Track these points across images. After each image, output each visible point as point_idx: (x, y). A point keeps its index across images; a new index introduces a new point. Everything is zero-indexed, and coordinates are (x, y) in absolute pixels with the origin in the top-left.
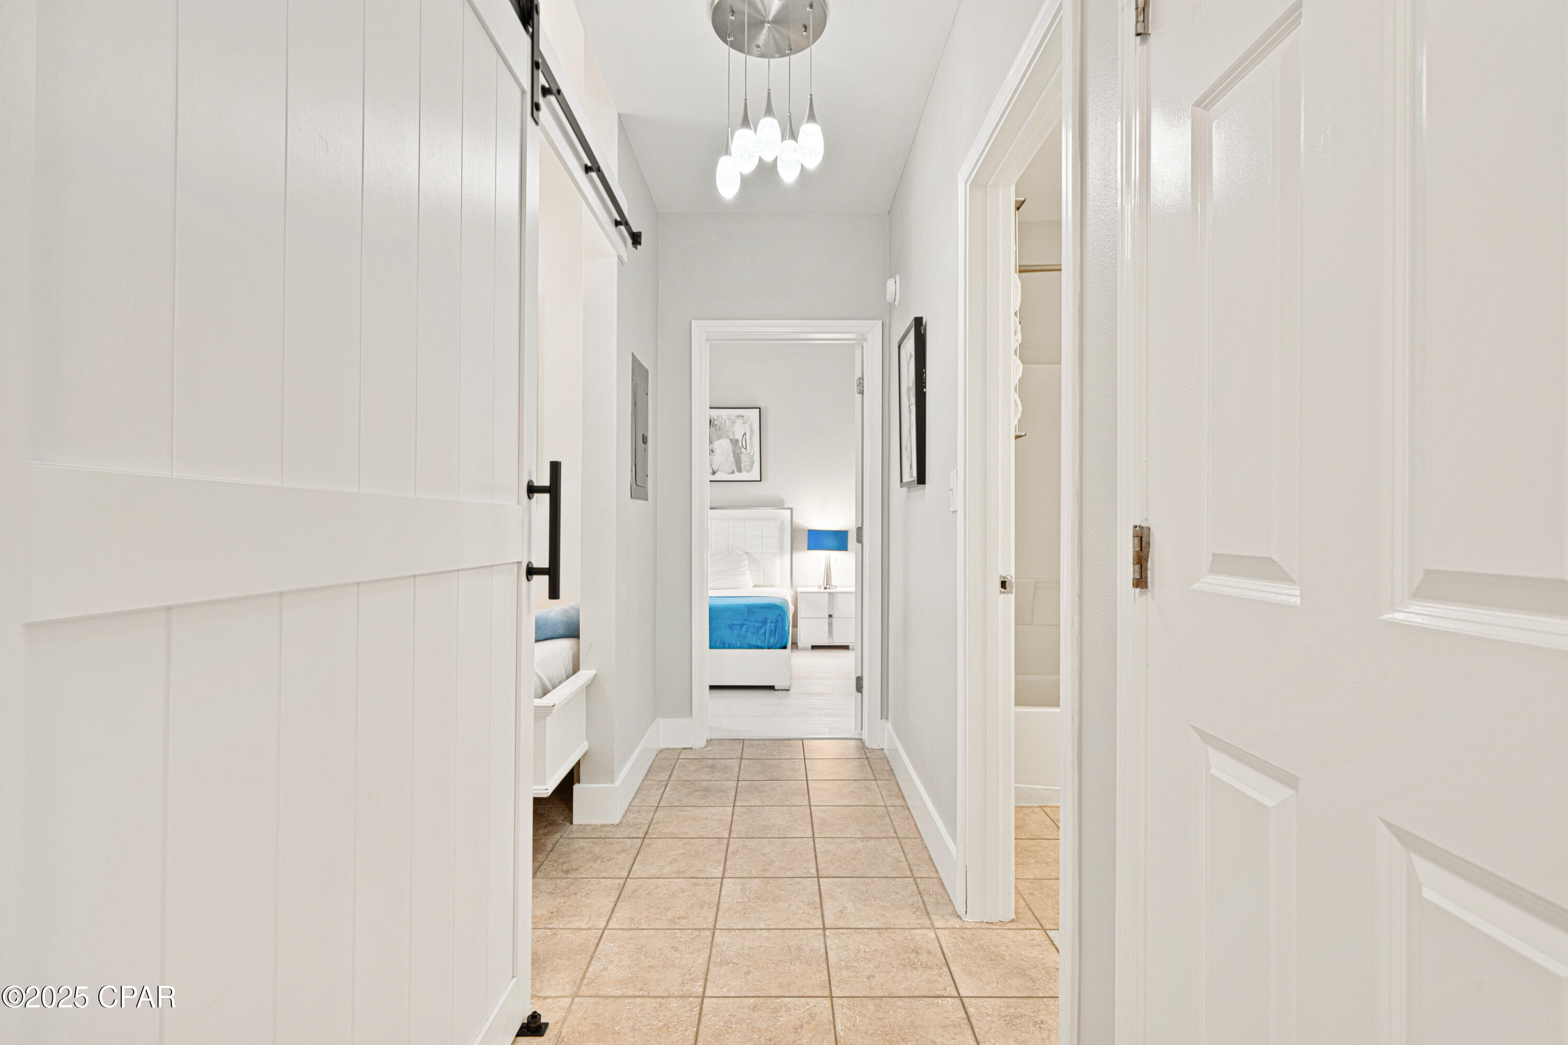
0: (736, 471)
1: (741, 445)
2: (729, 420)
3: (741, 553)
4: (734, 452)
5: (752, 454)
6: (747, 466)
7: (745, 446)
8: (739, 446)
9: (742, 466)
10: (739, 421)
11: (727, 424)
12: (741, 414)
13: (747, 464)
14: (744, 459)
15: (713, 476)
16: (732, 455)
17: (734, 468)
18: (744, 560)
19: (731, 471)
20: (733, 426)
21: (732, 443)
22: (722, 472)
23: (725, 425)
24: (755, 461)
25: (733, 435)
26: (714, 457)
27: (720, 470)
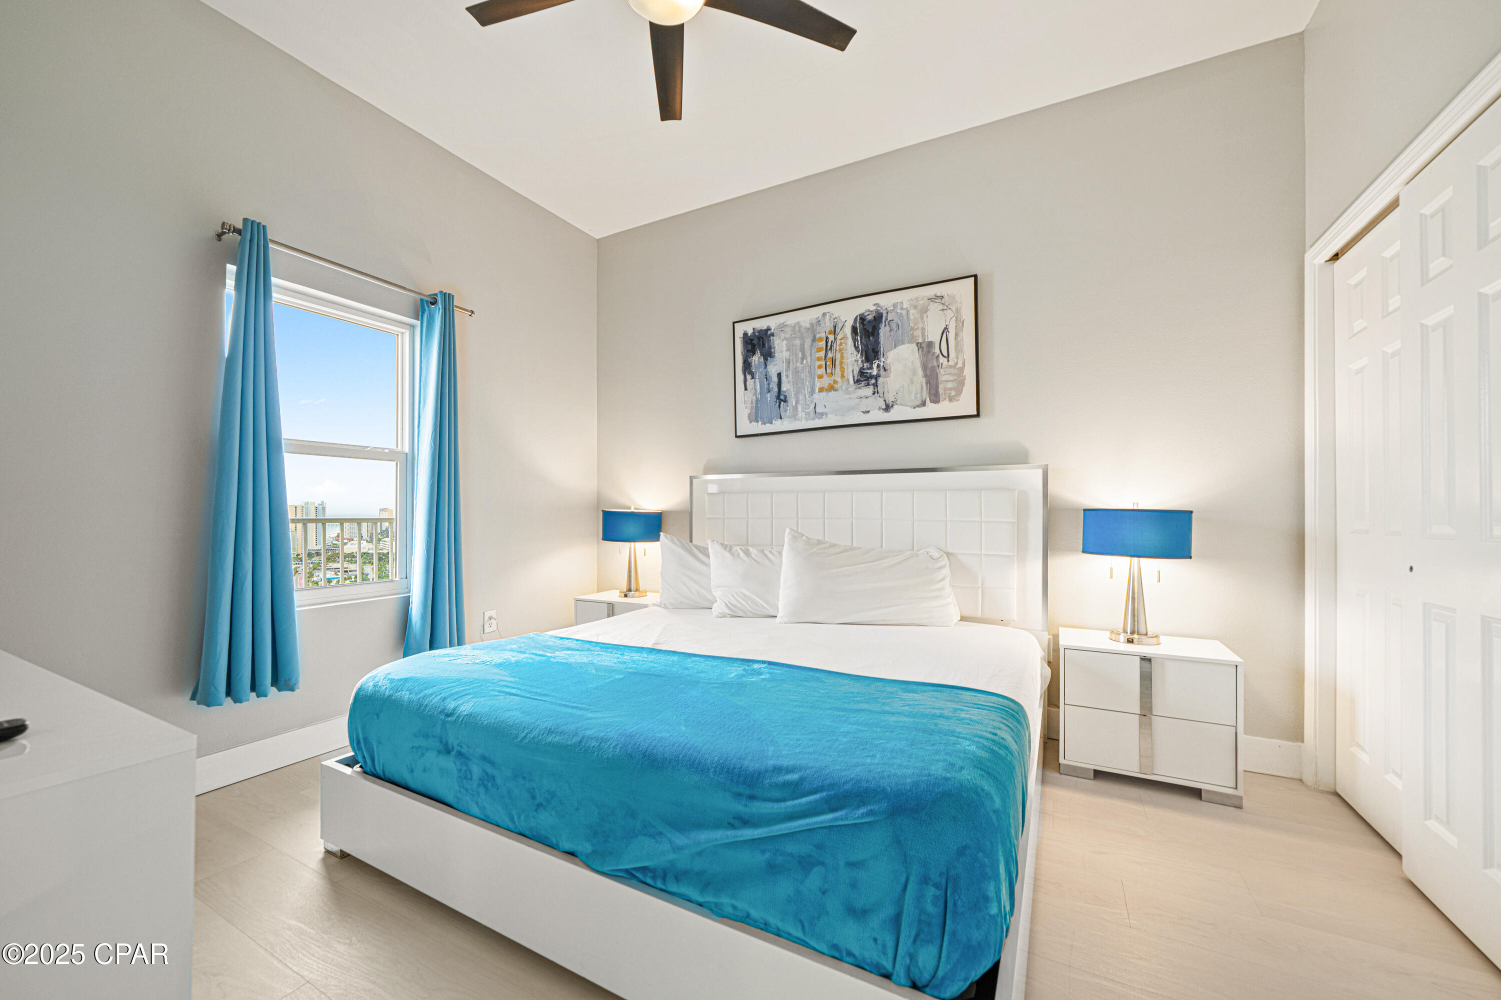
0: (928, 400)
1: (938, 352)
2: (916, 307)
3: (936, 555)
4: (925, 367)
5: (960, 365)
6: (951, 389)
7: (945, 354)
8: (934, 353)
9: (941, 391)
10: (935, 307)
11: (912, 317)
12: (939, 294)
13: (950, 385)
14: (945, 377)
15: (886, 414)
16: (920, 372)
17: (925, 394)
18: (944, 566)
19: (919, 403)
20: (923, 319)
21: (920, 350)
22: (901, 405)
23: (908, 318)
24: (965, 379)
25: (923, 335)
26: (887, 379)
27: (898, 402)
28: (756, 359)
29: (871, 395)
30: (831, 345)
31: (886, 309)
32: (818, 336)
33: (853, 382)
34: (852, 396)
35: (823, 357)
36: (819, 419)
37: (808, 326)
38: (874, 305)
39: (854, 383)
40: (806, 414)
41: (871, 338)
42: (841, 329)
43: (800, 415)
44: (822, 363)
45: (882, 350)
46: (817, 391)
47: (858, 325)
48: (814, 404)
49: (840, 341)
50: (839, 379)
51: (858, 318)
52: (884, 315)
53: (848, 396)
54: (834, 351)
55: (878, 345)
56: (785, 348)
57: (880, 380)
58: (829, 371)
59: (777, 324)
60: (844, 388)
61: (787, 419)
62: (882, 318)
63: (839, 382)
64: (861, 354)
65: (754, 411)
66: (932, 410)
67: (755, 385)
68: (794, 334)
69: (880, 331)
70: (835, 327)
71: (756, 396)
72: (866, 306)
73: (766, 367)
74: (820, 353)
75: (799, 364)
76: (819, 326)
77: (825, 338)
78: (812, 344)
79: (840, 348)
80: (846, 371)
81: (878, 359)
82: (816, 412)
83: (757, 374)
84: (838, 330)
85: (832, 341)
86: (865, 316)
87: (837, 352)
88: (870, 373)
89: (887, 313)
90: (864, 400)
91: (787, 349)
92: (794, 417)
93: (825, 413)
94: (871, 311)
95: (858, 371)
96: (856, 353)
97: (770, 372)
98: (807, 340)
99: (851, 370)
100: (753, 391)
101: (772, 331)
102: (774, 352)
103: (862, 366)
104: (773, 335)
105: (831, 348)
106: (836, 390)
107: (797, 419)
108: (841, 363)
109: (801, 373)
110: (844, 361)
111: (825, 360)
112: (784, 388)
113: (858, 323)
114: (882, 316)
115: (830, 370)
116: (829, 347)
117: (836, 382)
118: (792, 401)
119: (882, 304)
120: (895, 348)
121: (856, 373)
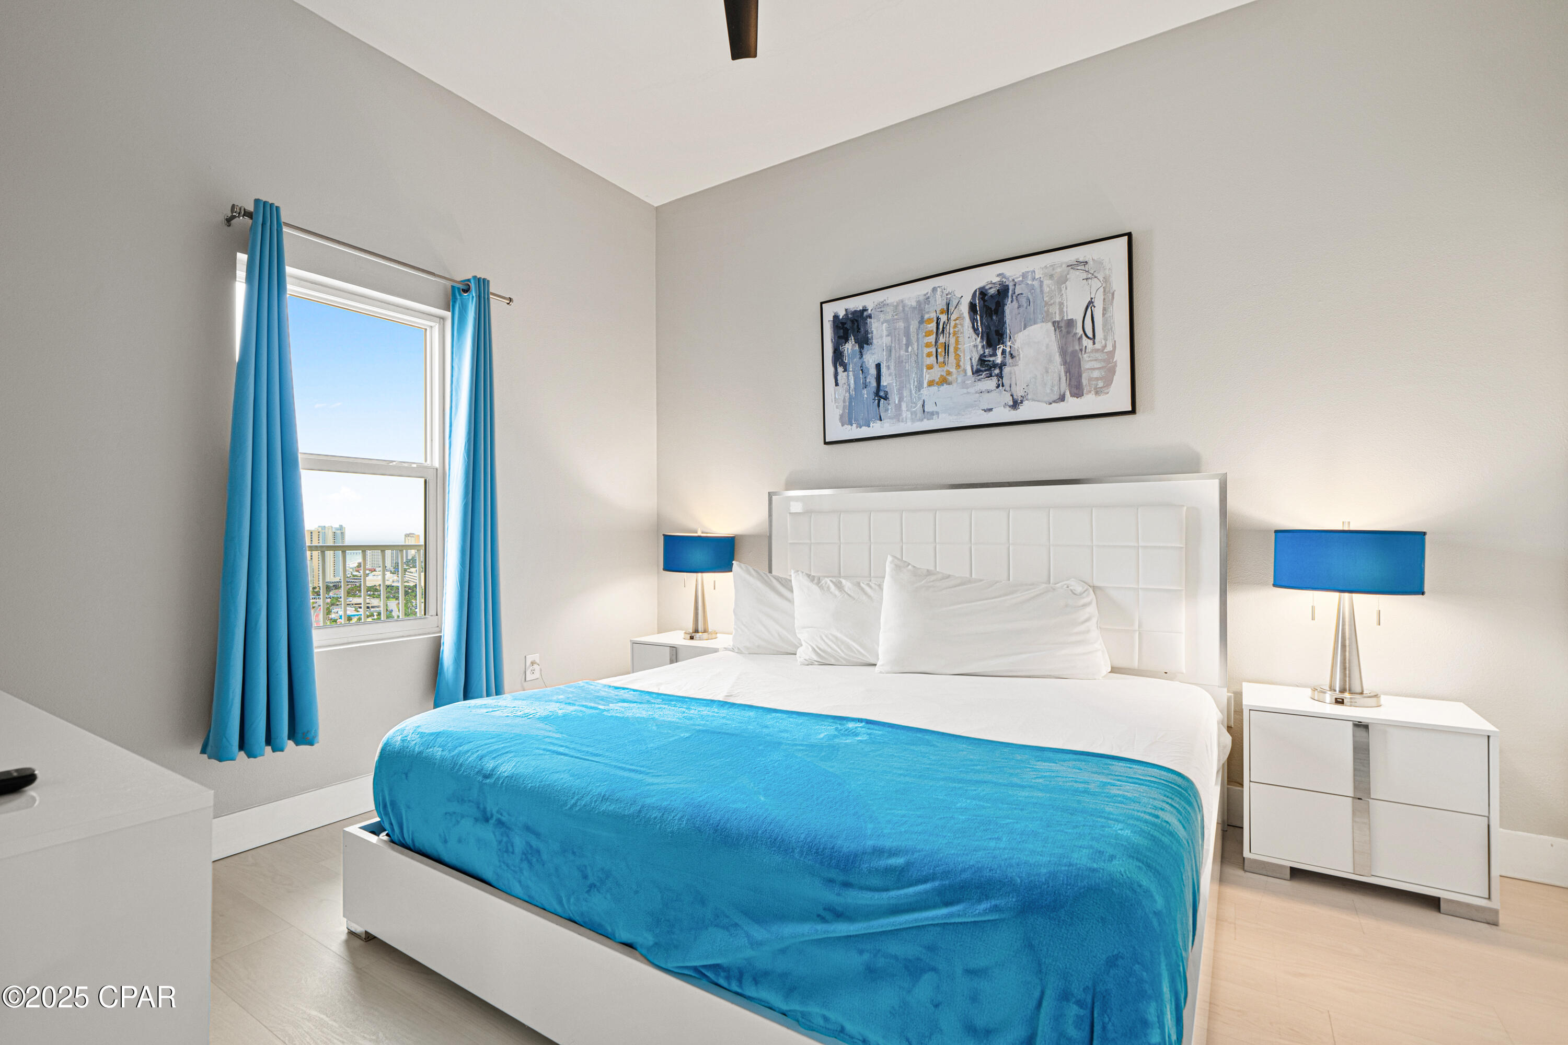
0: (1068, 393)
1: (1081, 332)
2: (1051, 276)
3: (1079, 589)
4: (1063, 352)
5: (1109, 348)
6: (1097, 379)
7: (1090, 335)
8: (1076, 334)
9: (1084, 381)
10: (1076, 276)
11: (1046, 289)
12: (1081, 259)
13: (1096, 374)
14: (1090, 365)
15: (1013, 412)
16: (1057, 359)
17: (1064, 387)
18: (1090, 604)
19: (1056, 397)
20: (1061, 291)
21: (1058, 331)
22: (1033, 400)
23: (1042, 291)
24: (1116, 365)
25: (1061, 311)
26: (1015, 368)
27: (1029, 397)
28: (850, 347)
29: (995, 388)
30: (943, 328)
31: (1013, 280)
32: (926, 316)
33: (971, 374)
34: (969, 390)
35: (934, 343)
36: (928, 419)
37: (914, 304)
38: (998, 275)
39: (973, 374)
40: (912, 414)
41: (994, 318)
42: (956, 307)
43: (904, 416)
44: (931, 350)
45: (1008, 331)
46: (925, 385)
47: (977, 301)
48: (922, 400)
49: (954, 322)
50: (953, 370)
51: (978, 293)
52: (1011, 288)
53: (965, 391)
54: (948, 335)
55: (1003, 325)
56: (885, 333)
57: (1006, 370)
58: (941, 359)
59: (876, 303)
60: (959, 380)
61: (888, 420)
62: (1008, 292)
63: (954, 373)
64: (982, 338)
65: (847, 411)
66: (1073, 406)
67: (848, 379)
68: (896, 315)
69: (1006, 308)
70: (949, 304)
71: (850, 393)
72: (988, 277)
73: (862, 357)
74: (929, 337)
75: (902, 352)
76: (928, 304)
77: (935, 319)
78: (919, 327)
79: (955, 331)
80: (962, 360)
81: (1003, 344)
82: (924, 411)
83: (851, 366)
84: (952, 308)
85: (944, 322)
86: (986, 290)
87: (951, 336)
88: (993, 361)
89: (1015, 285)
90: (986, 395)
91: (887, 334)
92: (898, 417)
93: (936, 412)
94: (994, 283)
95: (977, 358)
96: (974, 336)
97: (866, 363)
98: (912, 322)
99: (969, 358)
100: (845, 386)
101: (869, 311)
102: (872, 337)
103: (982, 352)
104: (870, 316)
105: (943, 330)
106: (950, 384)
107: (901, 420)
108: (956, 349)
109: (905, 363)
110: (959, 346)
111: (935, 345)
112: (884, 383)
113: (977, 299)
114: (1008, 289)
115: (943, 358)
116: (941, 330)
117: (949, 373)
118: (894, 398)
119: (1008, 274)
120: (1024, 329)
121: (975, 362)
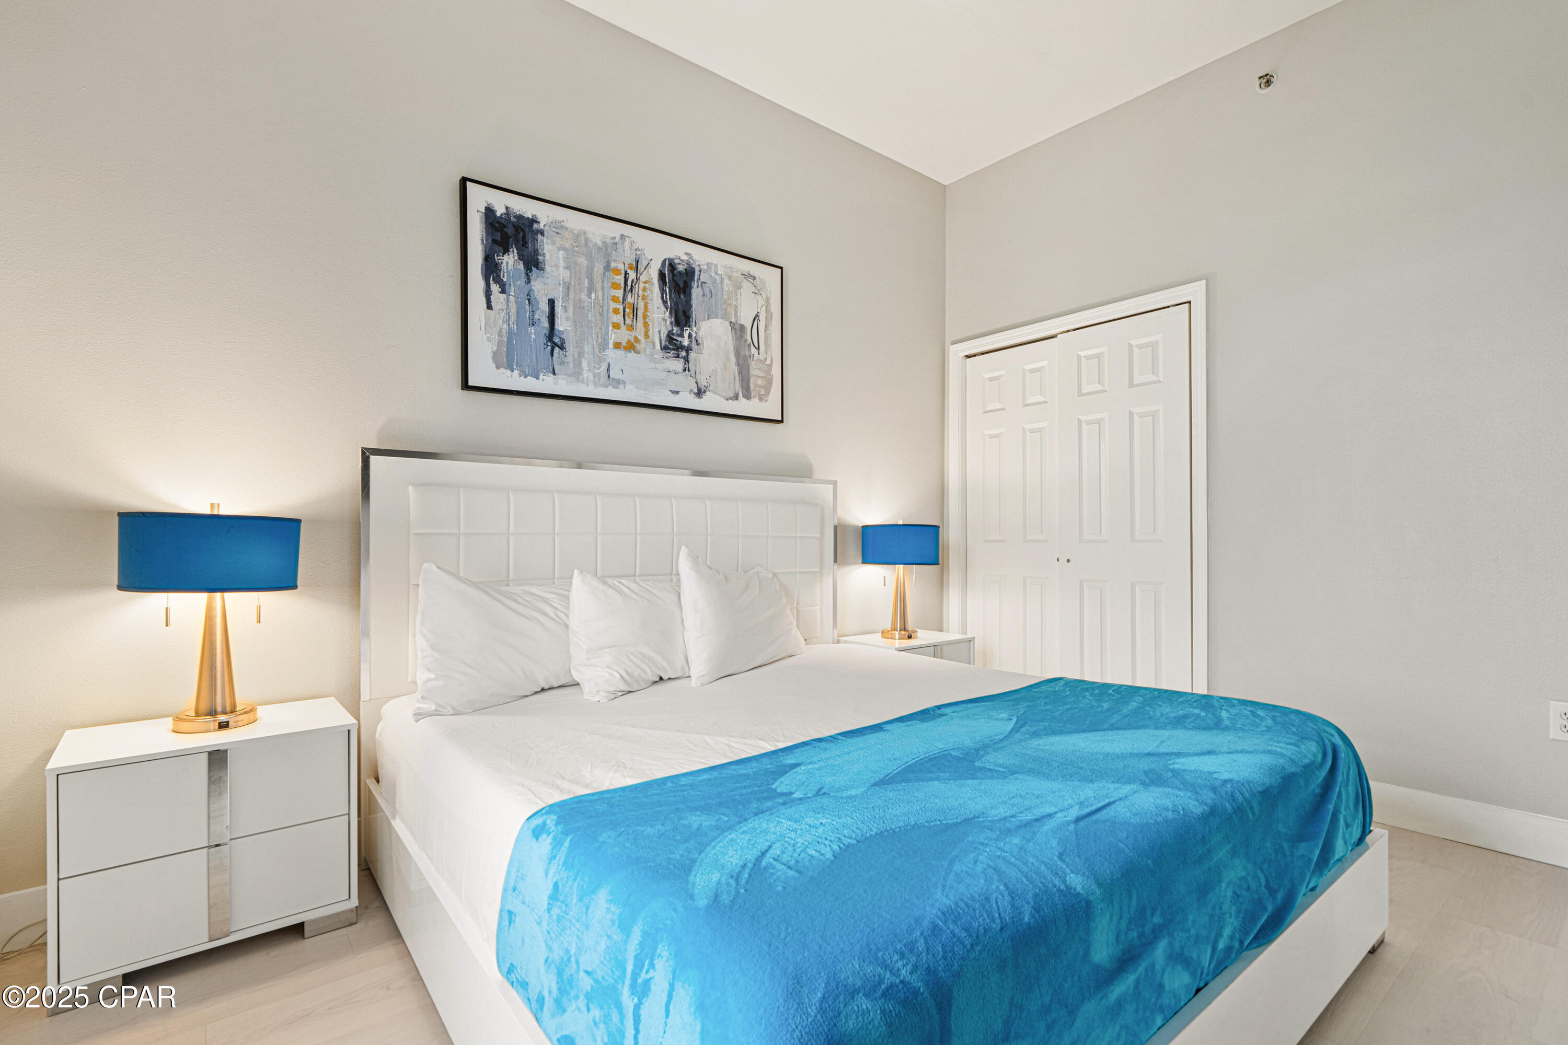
0: (740, 393)
1: (750, 340)
2: (730, 278)
4: (737, 354)
5: (768, 362)
6: (761, 386)
7: (756, 345)
8: (746, 340)
9: (752, 386)
10: (748, 287)
11: (726, 289)
12: (751, 273)
13: (759, 382)
14: (755, 371)
15: (697, 400)
16: (734, 358)
17: (737, 386)
19: (732, 395)
20: (737, 295)
21: (734, 332)
22: (714, 393)
23: (722, 288)
24: (772, 378)
25: (736, 316)
26: (699, 355)
27: (711, 388)
28: (510, 261)
29: (681, 371)
30: (632, 286)
31: (699, 265)
32: (613, 265)
33: (660, 348)
34: (657, 366)
35: (621, 299)
36: (613, 387)
37: (600, 244)
38: (687, 254)
39: (661, 349)
40: (594, 376)
41: (682, 296)
42: (645, 269)
43: (585, 376)
44: (618, 307)
45: (694, 316)
46: (611, 346)
47: (667, 272)
48: (607, 363)
49: (643, 285)
50: (641, 338)
51: (667, 263)
52: (697, 273)
53: (653, 365)
54: (636, 296)
55: (690, 308)
56: (562, 264)
57: (692, 355)
58: (628, 321)
59: (550, 220)
60: (648, 352)
61: (564, 376)
62: (694, 276)
63: (642, 341)
64: (670, 313)
65: (505, 349)
66: (742, 407)
67: (508, 305)
68: (577, 247)
69: (693, 291)
70: (638, 262)
71: (509, 325)
72: (679, 251)
73: (529, 282)
74: (616, 291)
75: (584, 297)
76: (616, 252)
77: (623, 272)
78: (604, 274)
79: (643, 295)
80: (651, 330)
81: (689, 327)
82: (609, 377)
83: (513, 288)
84: (641, 268)
85: (633, 281)
86: (675, 264)
87: (640, 298)
88: (681, 342)
89: (700, 271)
90: (672, 375)
91: (565, 265)
92: (577, 375)
93: (623, 381)
94: (682, 260)
95: (666, 334)
96: (663, 309)
97: (536, 293)
98: (597, 265)
99: (657, 330)
100: (503, 314)
101: (541, 226)
102: (544, 261)
103: (670, 329)
104: (542, 233)
105: (631, 289)
106: (638, 352)
107: (580, 380)
108: (645, 316)
109: (588, 311)
110: (648, 314)
111: (623, 303)
112: (560, 326)
113: (666, 269)
114: (694, 273)
115: (630, 320)
116: (629, 288)
117: (637, 340)
118: (570, 347)
119: (695, 257)
120: (708, 319)
121: (664, 338)
